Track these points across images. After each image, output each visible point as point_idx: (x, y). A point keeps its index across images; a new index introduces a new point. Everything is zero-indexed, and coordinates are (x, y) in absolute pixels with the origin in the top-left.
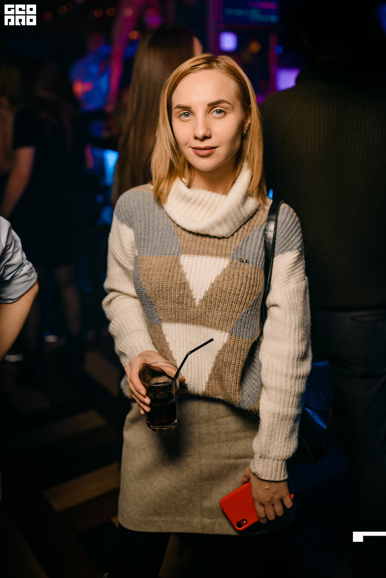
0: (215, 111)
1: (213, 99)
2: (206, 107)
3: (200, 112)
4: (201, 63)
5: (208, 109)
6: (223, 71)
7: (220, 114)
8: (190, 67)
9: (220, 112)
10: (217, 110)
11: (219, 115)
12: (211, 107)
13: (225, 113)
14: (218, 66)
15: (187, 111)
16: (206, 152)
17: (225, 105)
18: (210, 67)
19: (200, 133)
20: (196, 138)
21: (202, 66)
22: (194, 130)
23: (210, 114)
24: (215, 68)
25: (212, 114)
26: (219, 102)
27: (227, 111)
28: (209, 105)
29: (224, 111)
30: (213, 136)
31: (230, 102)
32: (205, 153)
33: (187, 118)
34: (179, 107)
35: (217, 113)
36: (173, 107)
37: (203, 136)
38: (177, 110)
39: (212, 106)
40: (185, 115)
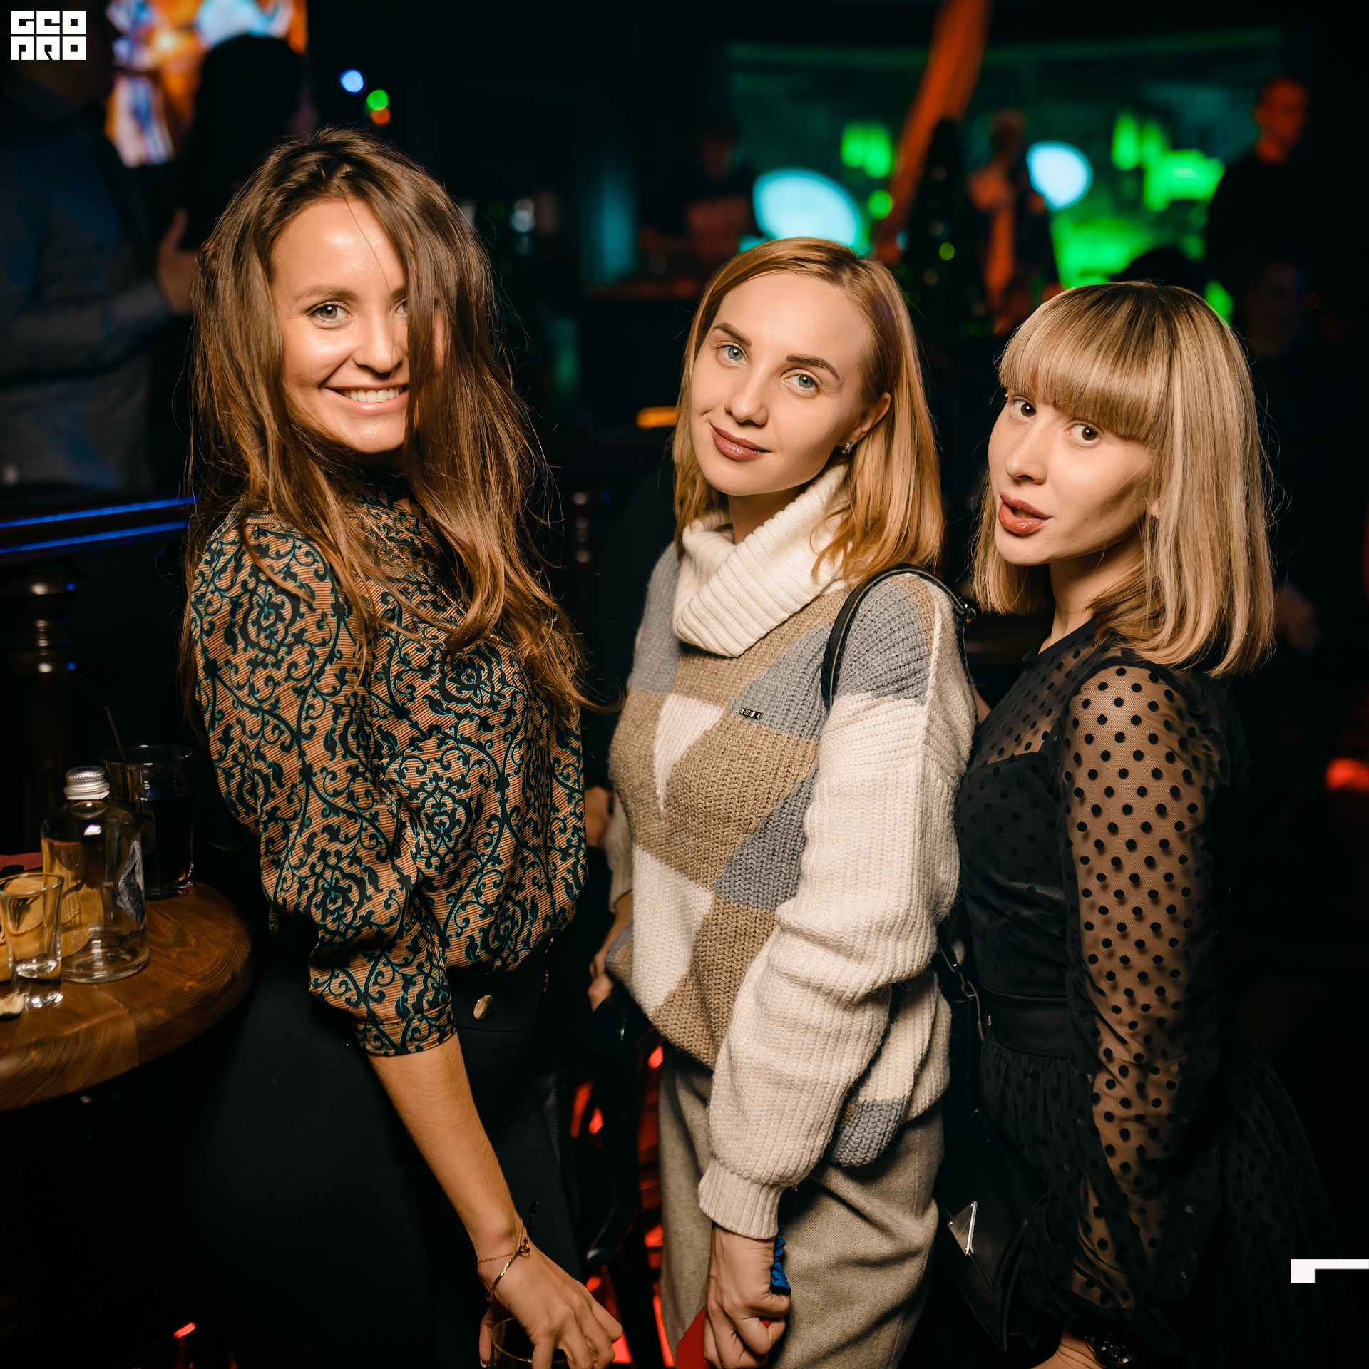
0: (798, 377)
1: (804, 349)
2: (782, 359)
3: (763, 365)
4: (818, 258)
5: (784, 366)
6: (857, 298)
7: (806, 389)
8: (791, 257)
9: (808, 381)
10: (803, 375)
11: (802, 388)
12: (792, 364)
13: (818, 391)
14: (851, 283)
15: (739, 346)
16: (739, 451)
17: (823, 373)
18: (833, 278)
19: (744, 407)
20: (729, 413)
21: (816, 267)
22: (734, 394)
23: (784, 376)
24: (844, 286)
25: (789, 378)
26: (815, 362)
27: (823, 388)
28: (791, 358)
29: (816, 385)
30: (770, 425)
31: (838, 372)
32: (735, 452)
33: (733, 361)
34: (725, 328)
35: (801, 382)
36: (716, 322)
37: (746, 417)
38: (719, 333)
39: (797, 363)
40: (731, 353)
